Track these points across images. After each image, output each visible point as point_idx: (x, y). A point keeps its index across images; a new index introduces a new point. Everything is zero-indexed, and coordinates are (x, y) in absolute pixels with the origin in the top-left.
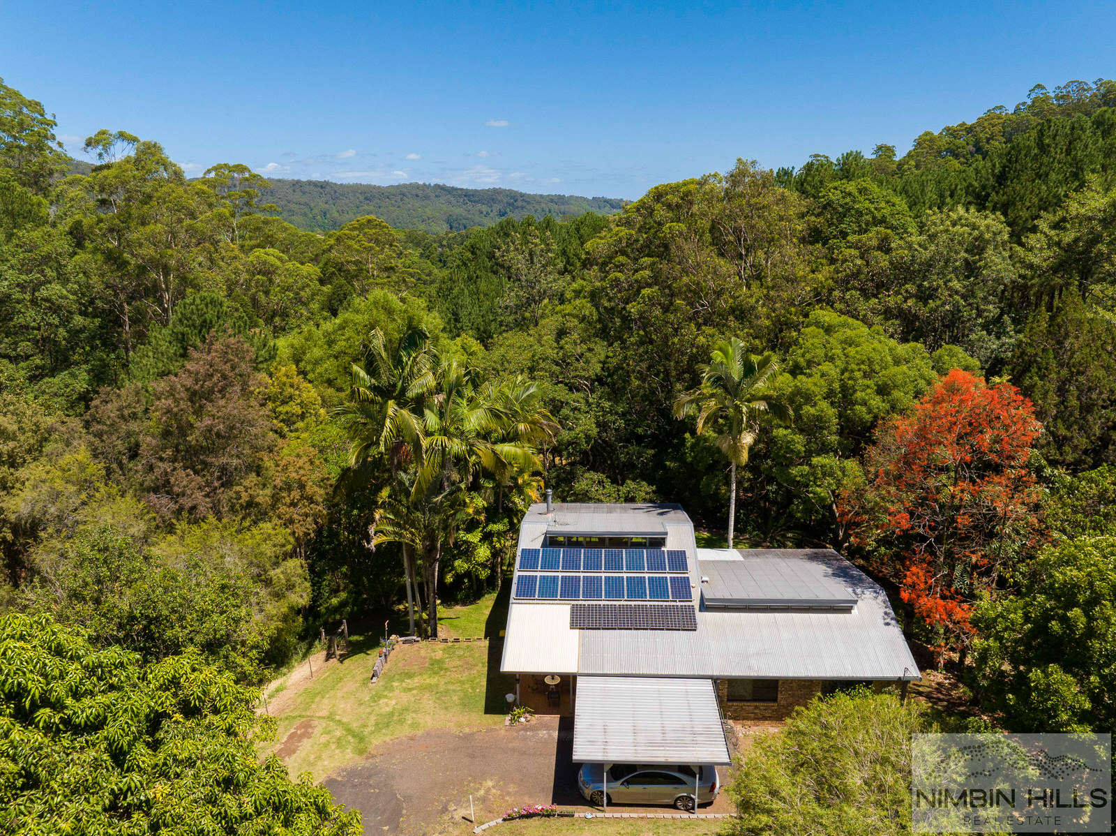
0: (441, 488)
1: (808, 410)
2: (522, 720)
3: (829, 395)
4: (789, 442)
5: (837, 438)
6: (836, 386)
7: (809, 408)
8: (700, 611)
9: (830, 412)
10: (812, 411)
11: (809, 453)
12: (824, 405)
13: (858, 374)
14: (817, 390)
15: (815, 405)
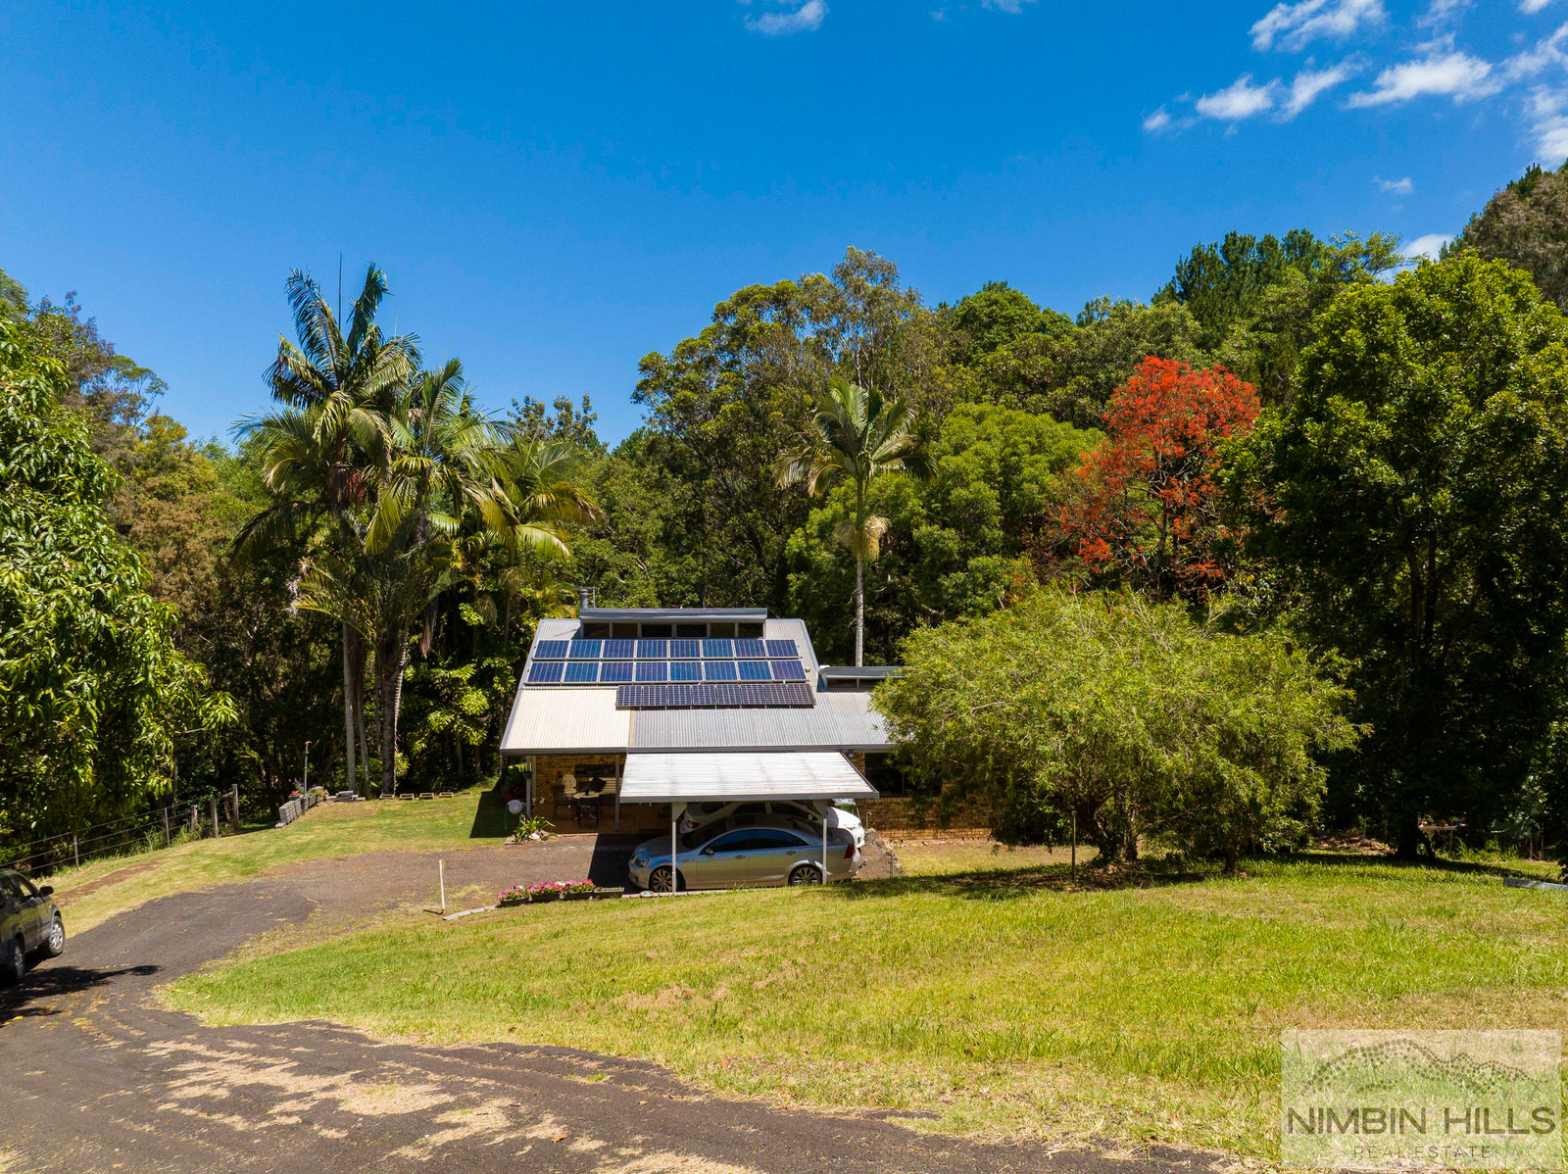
0: (412, 541)
1: (959, 493)
2: (535, 836)
3: (988, 477)
4: (936, 541)
5: (1002, 533)
6: (995, 466)
7: (960, 490)
8: (819, 691)
9: (989, 494)
10: (964, 493)
11: (965, 554)
12: (981, 485)
13: (1023, 448)
14: (970, 467)
15: (967, 486)
